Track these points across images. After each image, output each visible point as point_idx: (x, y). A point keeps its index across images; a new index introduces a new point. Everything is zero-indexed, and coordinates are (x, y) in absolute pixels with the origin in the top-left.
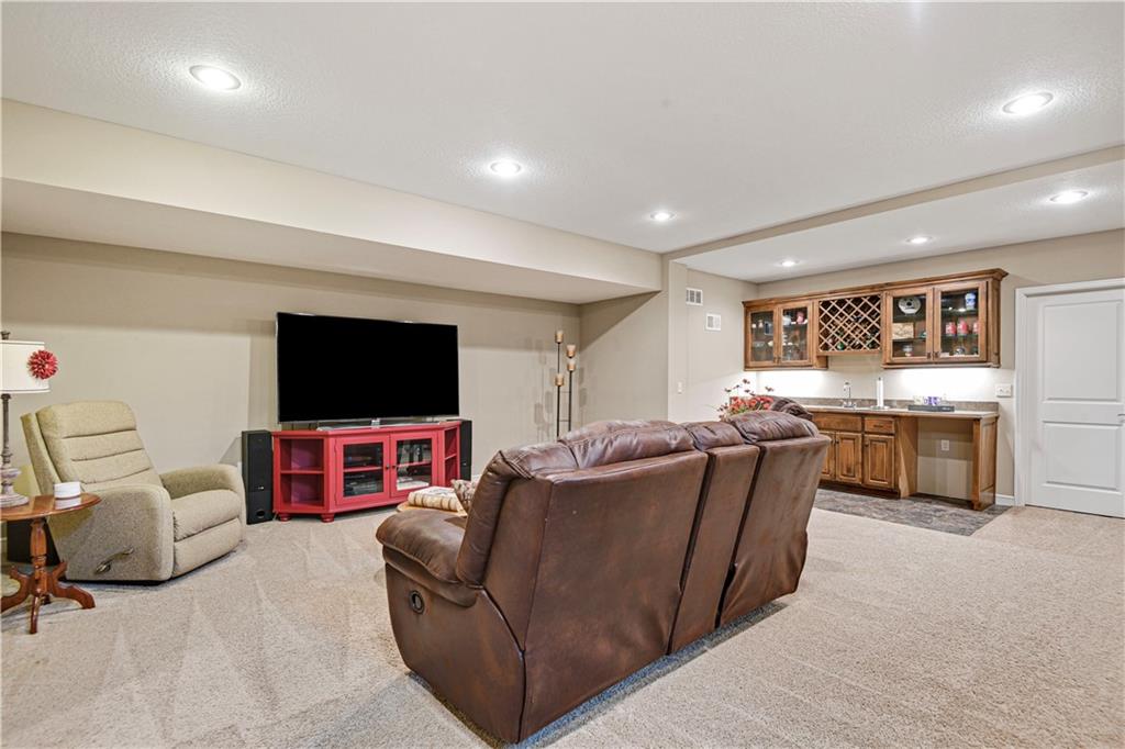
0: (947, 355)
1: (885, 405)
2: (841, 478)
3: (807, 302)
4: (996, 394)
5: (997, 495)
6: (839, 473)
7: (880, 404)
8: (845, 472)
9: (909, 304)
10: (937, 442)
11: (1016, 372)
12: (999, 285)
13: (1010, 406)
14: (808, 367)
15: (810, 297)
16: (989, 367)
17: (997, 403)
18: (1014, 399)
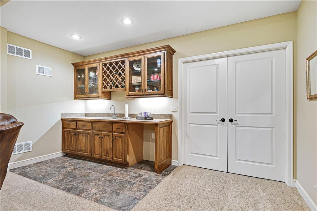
0: (151, 91)
1: (129, 117)
2: (104, 157)
3: (97, 64)
4: (171, 111)
5: (172, 160)
6: (103, 154)
7: (127, 116)
8: (105, 154)
9: (138, 66)
10: (150, 134)
11: (178, 99)
12: (172, 57)
13: (176, 116)
14: (98, 97)
15: (98, 61)
16: (165, 97)
17: (172, 115)
18: (178, 113)
